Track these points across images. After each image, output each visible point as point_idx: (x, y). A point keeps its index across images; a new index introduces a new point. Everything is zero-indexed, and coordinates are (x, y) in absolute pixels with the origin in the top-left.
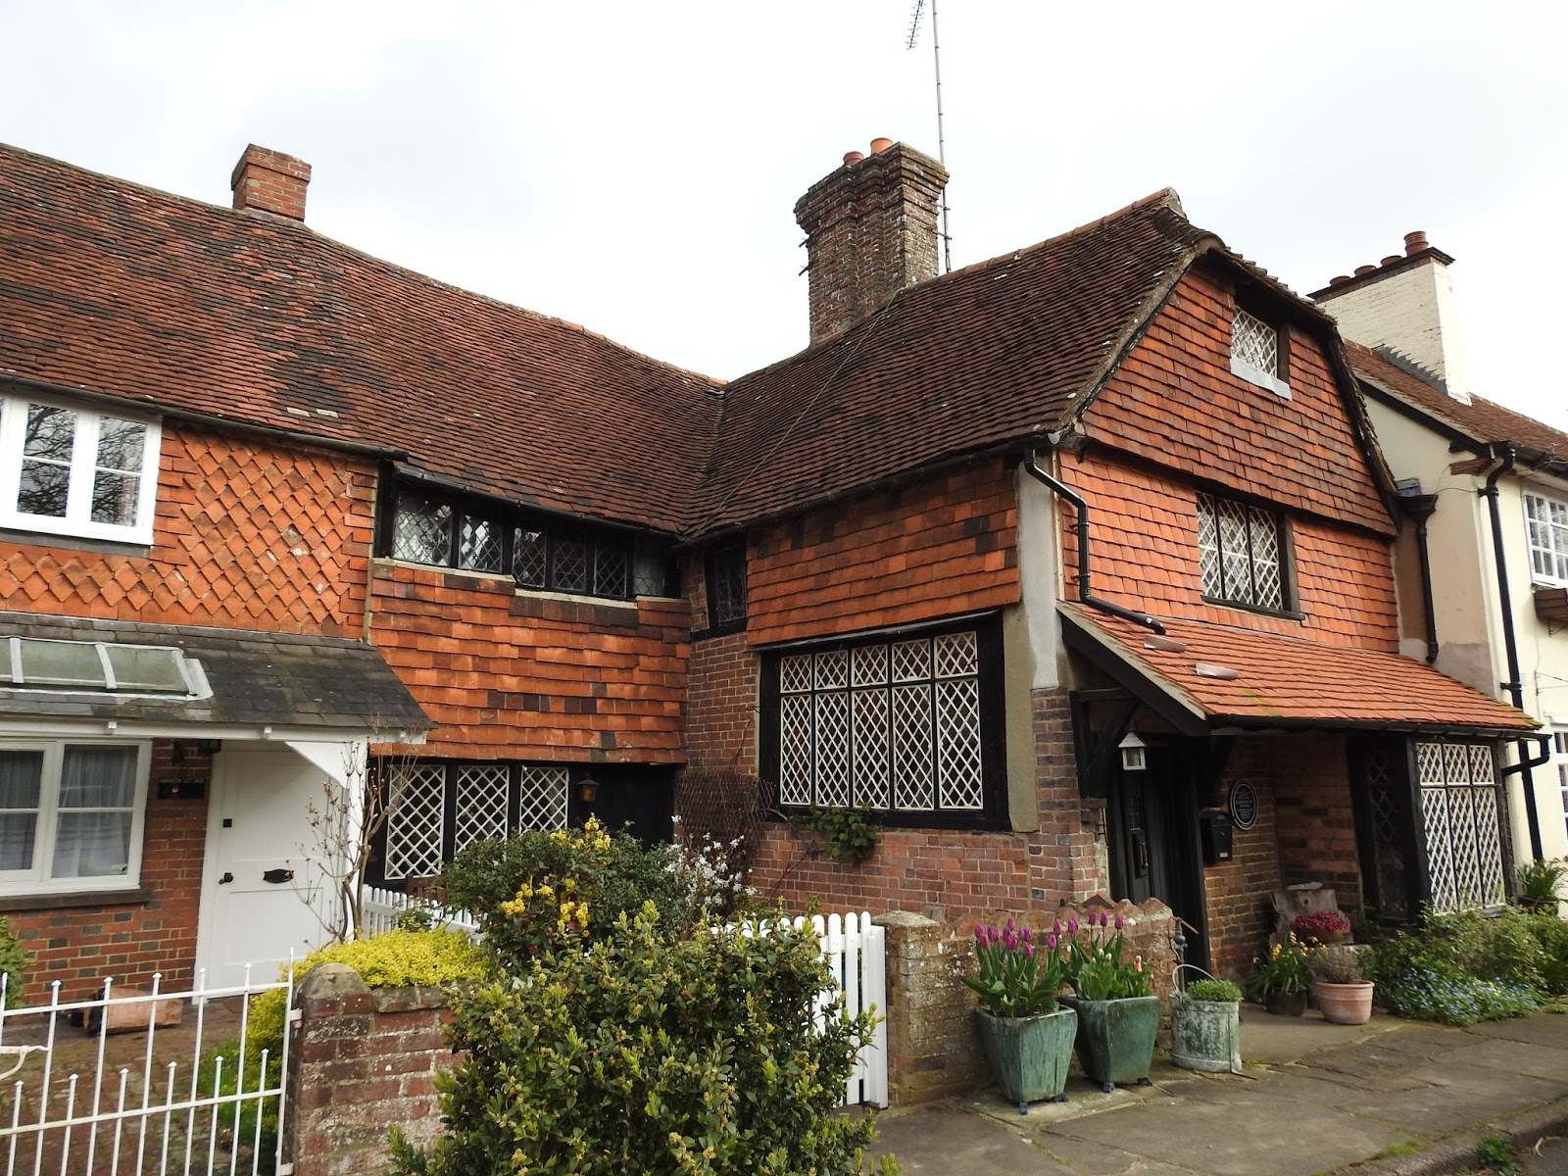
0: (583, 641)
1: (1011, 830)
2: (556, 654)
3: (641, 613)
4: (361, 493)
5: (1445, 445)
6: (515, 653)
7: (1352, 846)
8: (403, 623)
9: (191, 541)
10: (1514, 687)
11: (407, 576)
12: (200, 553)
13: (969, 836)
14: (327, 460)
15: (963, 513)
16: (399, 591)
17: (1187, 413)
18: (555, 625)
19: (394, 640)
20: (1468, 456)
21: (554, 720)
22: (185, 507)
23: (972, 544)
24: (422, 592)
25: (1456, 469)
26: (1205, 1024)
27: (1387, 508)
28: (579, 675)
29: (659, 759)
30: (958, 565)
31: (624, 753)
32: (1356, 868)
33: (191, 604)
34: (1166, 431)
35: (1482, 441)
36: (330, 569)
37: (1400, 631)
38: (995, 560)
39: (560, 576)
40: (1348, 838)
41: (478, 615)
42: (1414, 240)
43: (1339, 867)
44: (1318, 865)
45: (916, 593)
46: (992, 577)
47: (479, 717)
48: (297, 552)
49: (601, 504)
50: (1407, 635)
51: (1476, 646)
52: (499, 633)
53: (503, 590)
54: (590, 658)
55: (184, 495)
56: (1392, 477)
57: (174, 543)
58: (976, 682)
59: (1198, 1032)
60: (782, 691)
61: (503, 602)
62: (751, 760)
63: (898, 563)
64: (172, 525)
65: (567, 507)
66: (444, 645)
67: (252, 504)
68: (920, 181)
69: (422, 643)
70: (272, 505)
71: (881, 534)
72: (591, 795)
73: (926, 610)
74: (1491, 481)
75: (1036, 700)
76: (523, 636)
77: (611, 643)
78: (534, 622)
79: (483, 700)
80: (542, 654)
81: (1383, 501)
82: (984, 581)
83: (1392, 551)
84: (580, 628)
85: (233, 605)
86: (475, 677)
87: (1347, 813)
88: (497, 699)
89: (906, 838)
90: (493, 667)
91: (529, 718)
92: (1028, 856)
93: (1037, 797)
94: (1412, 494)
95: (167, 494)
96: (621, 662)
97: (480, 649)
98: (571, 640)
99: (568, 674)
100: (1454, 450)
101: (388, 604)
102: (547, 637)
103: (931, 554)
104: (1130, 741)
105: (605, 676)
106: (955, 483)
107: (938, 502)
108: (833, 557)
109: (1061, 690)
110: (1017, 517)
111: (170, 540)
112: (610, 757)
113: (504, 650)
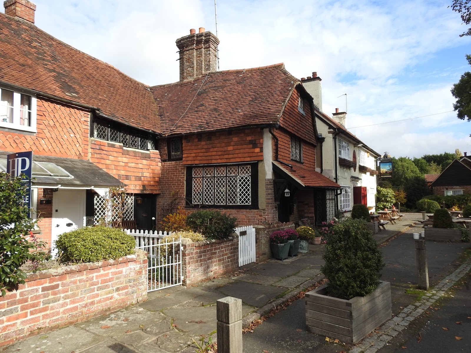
0: (139, 161)
1: (259, 208)
2: (133, 165)
3: (151, 154)
4: (86, 119)
5: (328, 127)
6: (123, 164)
7: (313, 211)
8: (98, 156)
9: (46, 131)
10: (336, 179)
11: (99, 143)
12: (48, 135)
13: (248, 210)
14: (78, 109)
15: (249, 138)
16: (98, 147)
18: (132, 157)
19: (97, 161)
20: (332, 130)
21: (132, 182)
22: (44, 121)
23: (251, 146)
24: (103, 148)
25: (329, 132)
26: (304, 244)
28: (138, 170)
29: (155, 192)
30: (247, 150)
31: (148, 191)
32: (314, 215)
33: (47, 150)
35: (335, 127)
36: (79, 140)
37: (316, 166)
38: (257, 150)
39: (131, 144)
40: (313, 209)
41: (115, 154)
42: (314, 74)
43: (310, 215)
44: (306, 215)
45: (235, 156)
46: (257, 154)
48: (72, 135)
49: (144, 125)
50: (317, 167)
51: (330, 170)
52: (120, 159)
53: (121, 147)
54: (140, 166)
55: (43, 118)
56: (318, 133)
57: (42, 132)
58: (250, 177)
59: (303, 246)
60: (193, 176)
61: (121, 150)
63: (230, 148)
64: (41, 127)
66: (108, 162)
67: (60, 121)
68: (214, 42)
69: (103, 161)
70: (65, 122)
71: (226, 141)
72: (141, 202)
73: (238, 160)
74: (335, 136)
75: (266, 181)
76: (125, 160)
77: (145, 162)
78: (128, 156)
80: (130, 165)
81: (315, 138)
82: (254, 155)
83: (315, 149)
84: (138, 158)
85: (57, 150)
86: (115, 171)
87: (313, 204)
88: (120, 177)
89: (231, 211)
90: (119, 168)
91: (127, 182)
92: (263, 214)
93: (266, 202)
94: (320, 137)
95: (39, 117)
96: (147, 167)
97: (116, 163)
98: (136, 161)
99: (136, 170)
100: (329, 128)
101: (95, 151)
102: (131, 160)
103: (239, 147)
104: (287, 191)
105: (143, 171)
106: (247, 131)
107: (243, 135)
108: (211, 145)
109: (272, 180)
110: (263, 141)
111: (41, 131)
112: (145, 192)
113: (121, 164)
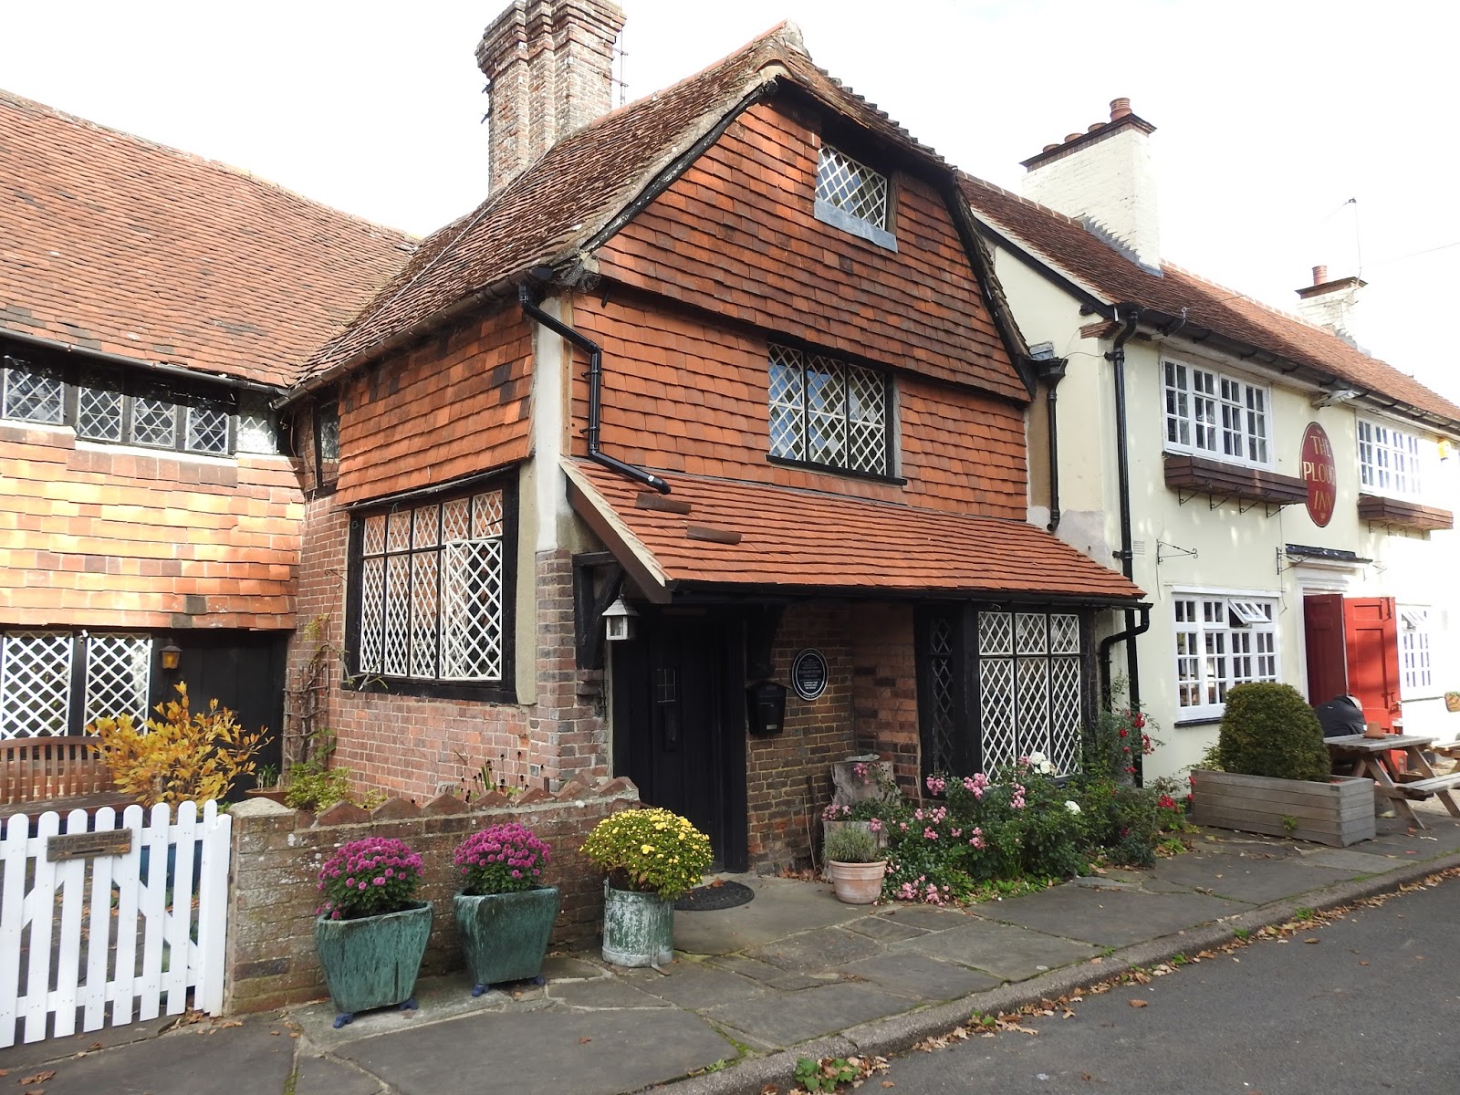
0: (165, 499)
1: (516, 701)
2: (129, 513)
3: (240, 470)
5: (1077, 306)
6: (74, 510)
7: (913, 717)
10: (1125, 556)
13: (488, 708)
15: (493, 360)
17: (747, 257)
18: (128, 482)
20: (1096, 319)
21: (127, 583)
23: (497, 394)
25: (1086, 332)
26: (627, 916)
27: (1018, 372)
28: (161, 534)
29: (261, 624)
30: (486, 419)
31: (216, 618)
32: (916, 739)
34: (720, 276)
35: (1108, 303)
37: (1029, 498)
38: (513, 411)
39: (140, 430)
40: (912, 705)
41: (25, 469)
42: (1117, 105)
43: (902, 738)
44: (885, 736)
45: (456, 448)
46: (509, 430)
47: (26, 579)
49: (186, 352)
50: (1034, 504)
51: (1091, 513)
52: (54, 489)
53: (59, 443)
54: (173, 517)
56: (1023, 340)
58: (500, 544)
59: (620, 924)
60: (365, 554)
61: (59, 455)
62: (339, 627)
63: (443, 417)
65: (140, 354)
68: (590, 20)
71: (432, 385)
72: (173, 662)
73: (460, 467)
74: (1119, 344)
75: (540, 563)
76: (85, 492)
77: (202, 501)
78: (101, 478)
79: (32, 561)
80: (107, 512)
81: (1014, 365)
82: (503, 435)
83: (1026, 418)
84: (161, 485)
86: (20, 535)
87: (912, 684)
88: (48, 561)
89: (444, 709)
90: (44, 525)
91: (93, 580)
92: (529, 730)
93: (537, 669)
94: (1046, 357)
96: (215, 522)
97: (28, 507)
98: (147, 497)
99: (144, 533)
100: (1084, 312)
102: (117, 494)
103: (467, 406)
104: (617, 609)
105: (191, 536)
106: (487, 326)
107: (474, 349)
108: (397, 410)
109: (560, 553)
110: (534, 365)
112: (197, 622)
113: (57, 508)
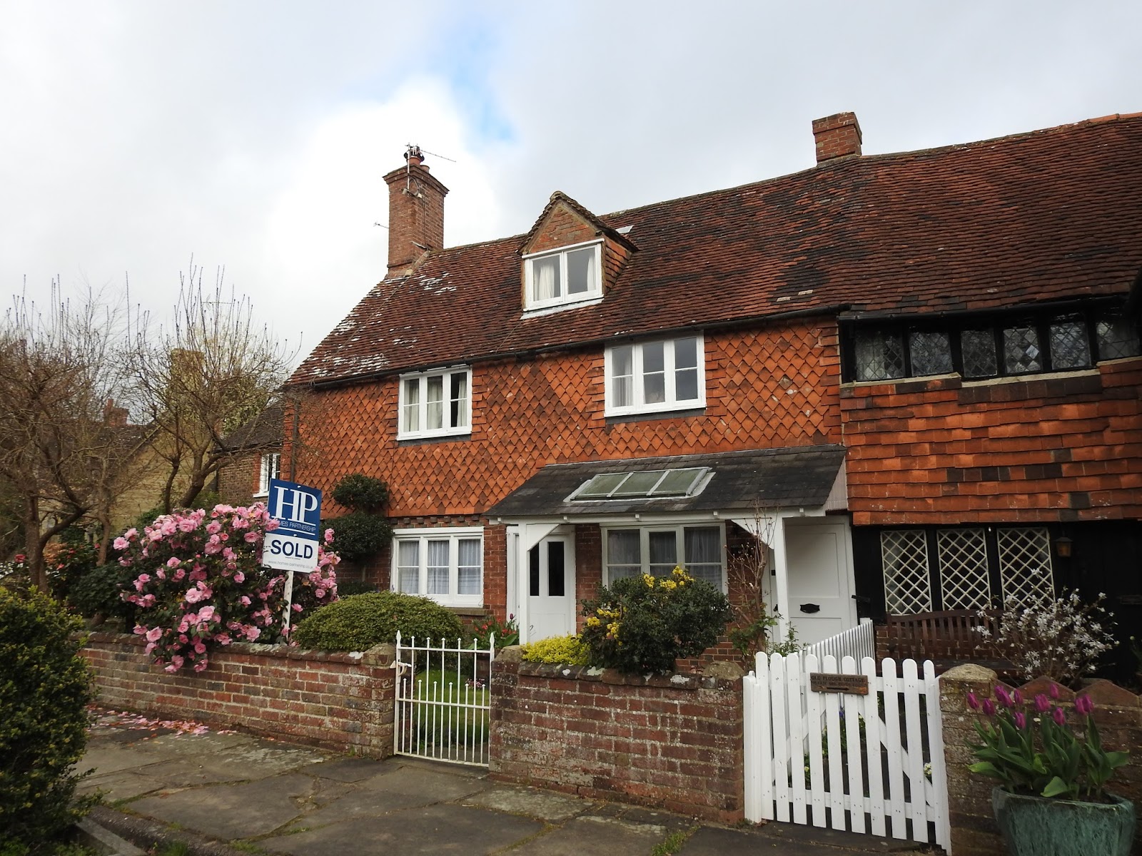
0: (1037, 414)
2: (1010, 430)
3: (1104, 377)
4: (828, 341)
6: (968, 434)
8: (868, 427)
9: (725, 400)
11: (865, 392)
12: (733, 406)
14: (802, 325)
16: (861, 404)
18: (1005, 406)
19: (863, 440)
21: (1016, 487)
22: (721, 380)
24: (879, 401)
28: (1038, 444)
31: (1100, 511)
33: (732, 438)
36: (814, 398)
41: (930, 410)
47: (941, 491)
48: (790, 392)
52: (951, 421)
53: (949, 386)
54: (1046, 428)
55: (720, 373)
57: (718, 403)
61: (951, 395)
64: (716, 393)
66: (904, 438)
67: (758, 368)
69: (885, 439)
70: (770, 365)
72: (1067, 551)
76: (975, 420)
77: (1071, 411)
78: (984, 406)
79: (944, 477)
80: (993, 432)
84: (1033, 403)
85: (755, 434)
86: (933, 459)
88: (955, 475)
90: (949, 449)
91: (990, 487)
95: (711, 375)
96: (1086, 427)
97: (935, 437)
98: (1023, 415)
99: (1023, 445)
101: (854, 415)
102: (999, 417)
105: (1067, 442)
111: (715, 402)
112: (1083, 516)
113: (958, 434)
